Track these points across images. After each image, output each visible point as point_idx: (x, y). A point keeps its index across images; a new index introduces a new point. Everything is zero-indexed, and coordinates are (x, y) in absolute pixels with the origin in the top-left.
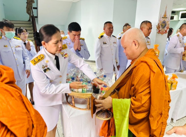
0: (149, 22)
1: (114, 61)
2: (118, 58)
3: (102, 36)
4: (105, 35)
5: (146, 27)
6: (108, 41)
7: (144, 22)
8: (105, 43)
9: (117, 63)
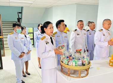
0: (109, 20)
1: (85, 46)
2: (87, 44)
3: (76, 30)
4: (78, 29)
5: (107, 23)
6: (80, 33)
7: (105, 20)
8: (78, 35)
9: (86, 47)
